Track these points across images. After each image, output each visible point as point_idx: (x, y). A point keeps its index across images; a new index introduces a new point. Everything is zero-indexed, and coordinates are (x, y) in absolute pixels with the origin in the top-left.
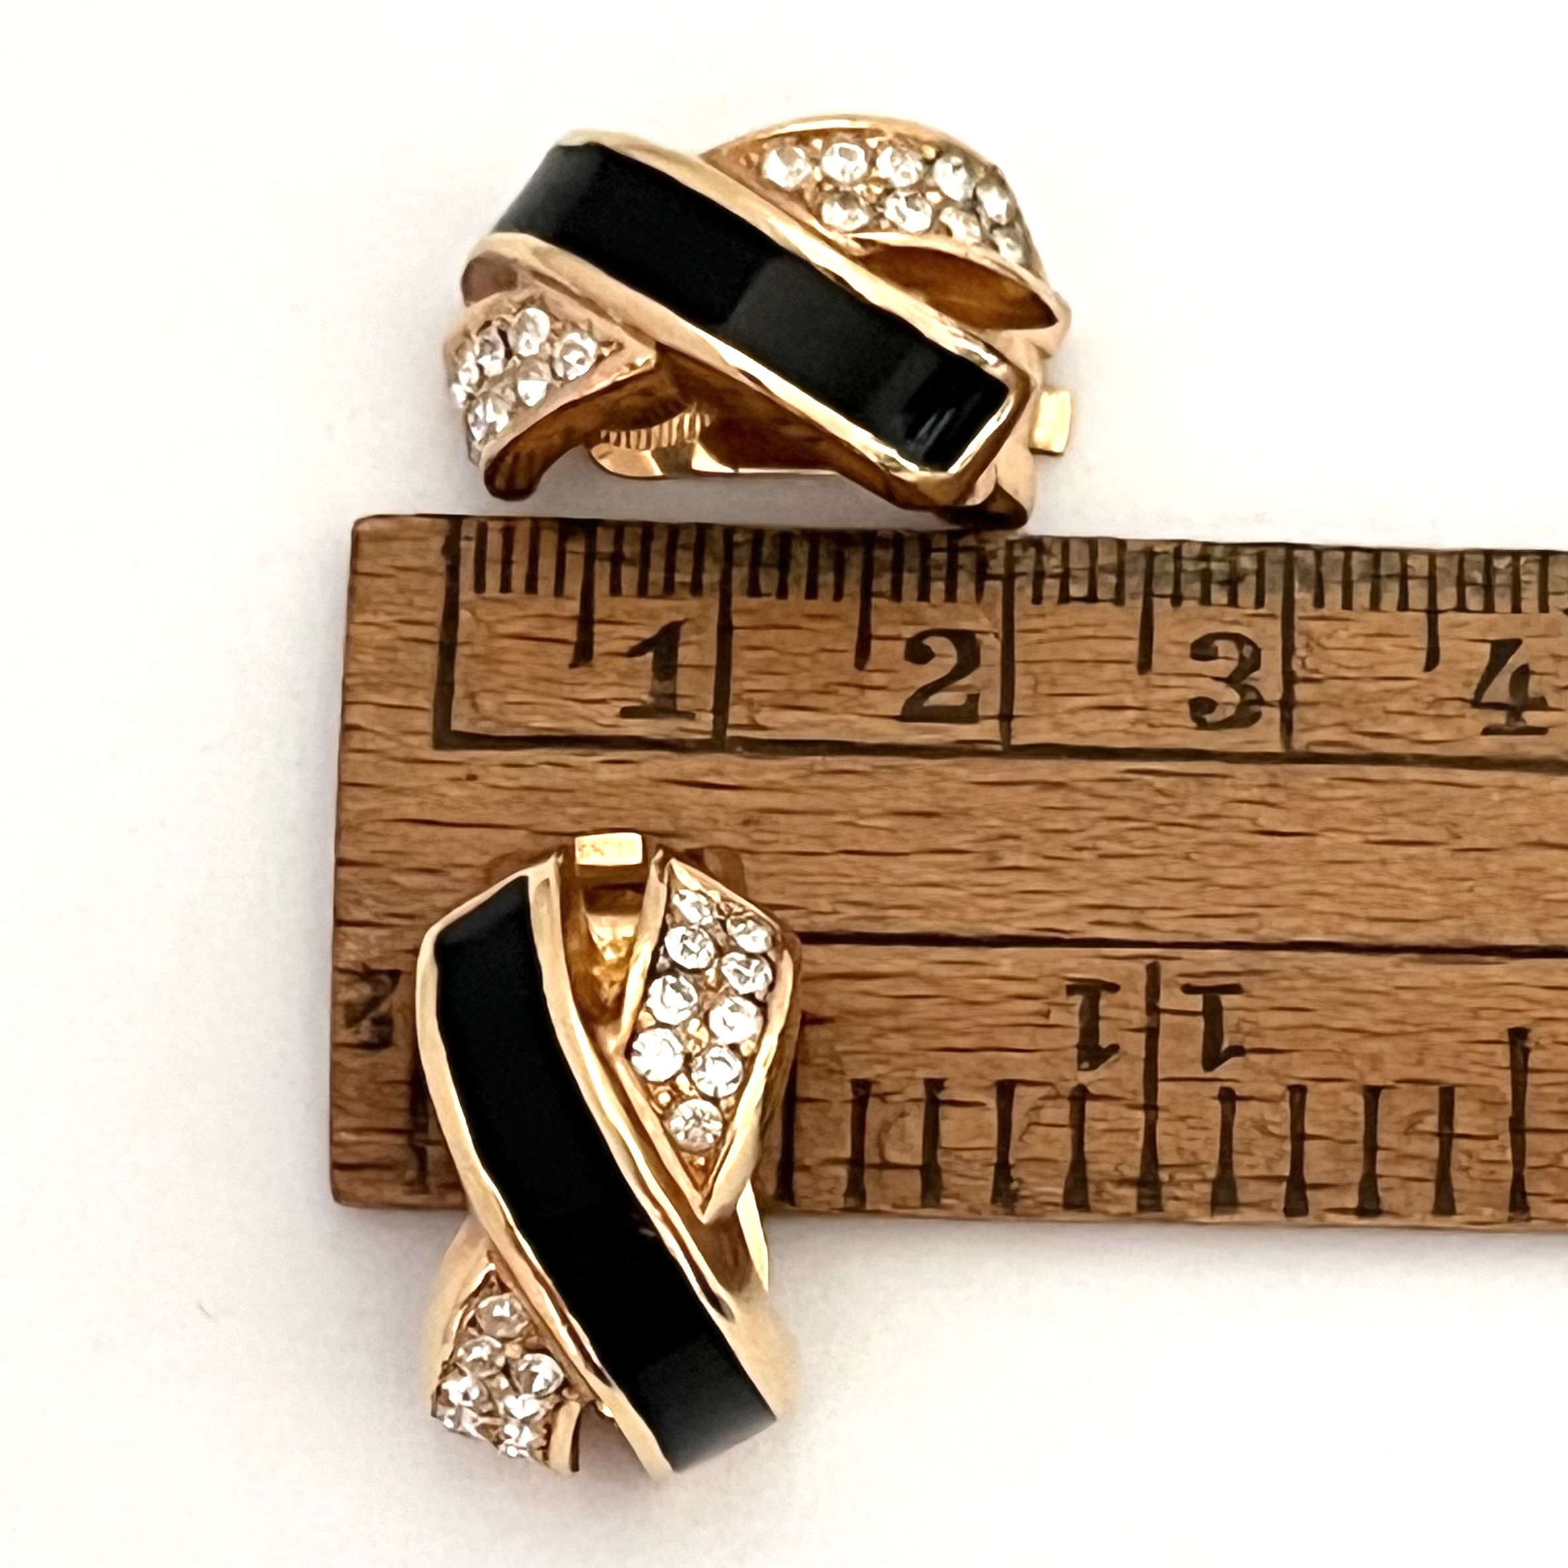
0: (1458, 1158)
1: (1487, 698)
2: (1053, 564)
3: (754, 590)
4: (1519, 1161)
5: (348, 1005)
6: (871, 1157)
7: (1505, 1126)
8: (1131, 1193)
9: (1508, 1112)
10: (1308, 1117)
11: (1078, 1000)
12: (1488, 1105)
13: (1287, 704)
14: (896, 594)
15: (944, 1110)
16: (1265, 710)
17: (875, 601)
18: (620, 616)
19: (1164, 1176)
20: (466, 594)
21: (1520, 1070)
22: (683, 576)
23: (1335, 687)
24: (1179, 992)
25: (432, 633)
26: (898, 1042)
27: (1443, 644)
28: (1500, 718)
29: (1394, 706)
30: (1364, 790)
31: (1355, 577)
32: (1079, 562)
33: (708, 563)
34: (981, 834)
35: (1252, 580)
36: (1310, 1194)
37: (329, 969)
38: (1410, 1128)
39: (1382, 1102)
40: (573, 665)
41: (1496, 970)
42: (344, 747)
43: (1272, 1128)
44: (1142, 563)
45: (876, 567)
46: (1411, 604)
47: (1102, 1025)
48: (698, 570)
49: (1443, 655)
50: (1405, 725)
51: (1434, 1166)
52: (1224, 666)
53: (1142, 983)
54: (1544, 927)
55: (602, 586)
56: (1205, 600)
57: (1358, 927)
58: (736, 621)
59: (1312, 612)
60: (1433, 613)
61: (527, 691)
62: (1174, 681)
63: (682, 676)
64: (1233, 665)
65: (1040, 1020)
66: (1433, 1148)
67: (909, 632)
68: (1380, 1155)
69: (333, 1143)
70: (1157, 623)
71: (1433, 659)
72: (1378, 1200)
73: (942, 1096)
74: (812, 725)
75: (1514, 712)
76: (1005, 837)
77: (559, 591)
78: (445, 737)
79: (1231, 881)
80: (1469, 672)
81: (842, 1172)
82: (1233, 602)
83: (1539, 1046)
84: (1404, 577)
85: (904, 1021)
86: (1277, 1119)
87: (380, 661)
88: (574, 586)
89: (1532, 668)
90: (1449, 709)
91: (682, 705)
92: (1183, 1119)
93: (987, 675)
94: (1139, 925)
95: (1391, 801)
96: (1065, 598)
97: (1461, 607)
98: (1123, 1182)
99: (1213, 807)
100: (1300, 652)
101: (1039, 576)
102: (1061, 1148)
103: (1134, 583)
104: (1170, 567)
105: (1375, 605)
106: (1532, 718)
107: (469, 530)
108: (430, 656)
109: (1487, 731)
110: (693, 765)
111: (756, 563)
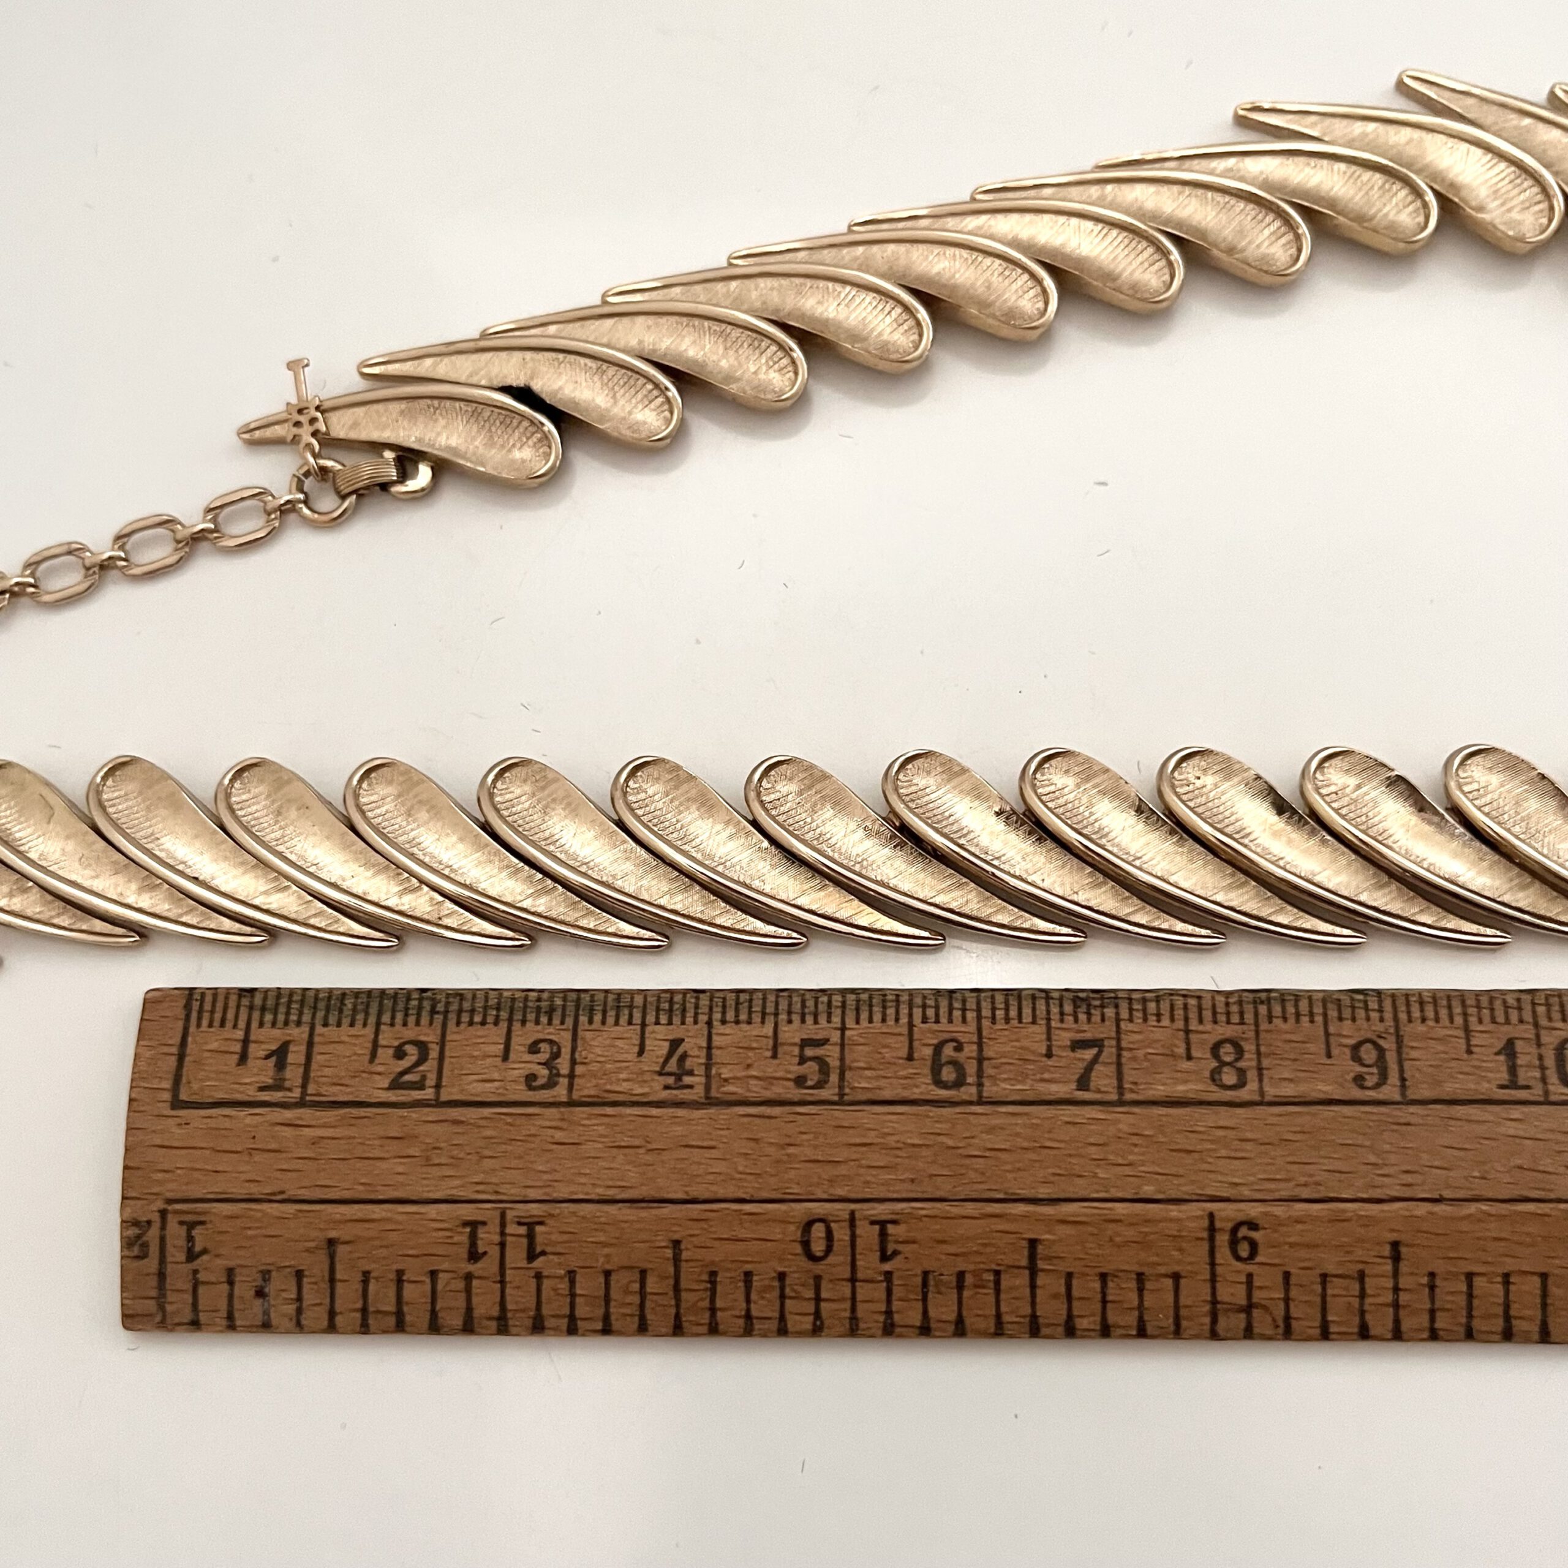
0: (648, 1304)
1: (667, 1069)
2: (466, 1005)
3: (326, 1025)
4: (678, 1306)
5: (129, 1238)
6: (371, 1309)
7: (671, 1287)
8: (494, 1324)
9: (672, 1282)
10: (578, 1285)
11: (468, 1230)
12: (663, 1278)
13: (572, 1076)
14: (392, 1025)
15: (406, 1284)
16: (561, 1080)
17: (383, 1027)
18: (262, 1038)
19: (509, 1315)
20: (192, 1029)
21: (677, 1260)
22: (294, 1018)
23: (595, 1067)
24: (515, 1226)
25: (174, 1050)
26: (384, 1252)
27: (647, 1042)
28: (671, 1080)
29: (622, 1076)
30: (606, 1120)
31: (608, 1008)
32: (479, 1004)
33: (306, 1011)
34: (424, 1147)
35: (559, 1012)
36: (579, 1323)
37: (119, 1221)
38: (627, 1292)
39: (614, 1277)
40: (239, 1065)
41: (667, 1210)
42: (130, 1110)
43: (560, 1291)
44: (509, 1004)
45: (385, 1008)
46: (634, 1022)
47: (479, 1242)
48: (301, 1014)
49: (647, 1048)
50: (625, 1084)
51: (637, 1308)
52: (544, 1057)
53: (497, 1221)
54: (687, 1189)
55: (255, 1024)
56: (537, 1022)
57: (600, 1191)
58: (317, 1039)
59: (587, 1027)
60: (643, 1025)
61: (216, 1080)
62: (516, 1066)
63: (289, 1068)
64: (547, 1056)
65: (449, 1241)
66: (636, 1299)
67: (396, 1043)
68: (613, 1304)
69: (122, 1305)
70: (513, 1034)
71: (641, 1052)
72: (610, 1325)
73: (405, 1278)
74: (348, 1094)
75: (679, 1078)
76: (435, 1148)
77: (235, 1026)
78: (177, 1103)
79: (540, 1168)
80: (657, 1057)
81: (358, 1315)
82: (550, 1023)
83: (687, 1249)
84: (631, 1007)
85: (385, 1243)
86: (562, 1286)
87: (149, 1064)
88: (242, 1024)
89: (690, 1053)
90: (647, 1077)
91: (287, 1084)
92: (518, 1287)
93: (429, 1066)
94: (497, 1192)
95: (617, 1125)
96: (471, 1023)
97: (657, 1023)
98: (490, 1318)
99: (533, 1132)
100: (579, 1049)
101: (460, 1011)
102: (461, 1302)
103: (504, 1015)
104: (521, 1005)
105: (617, 1023)
106: (687, 1080)
107: (197, 996)
108: (173, 1061)
109: (667, 1087)
110: (288, 1115)
111: (328, 1009)
